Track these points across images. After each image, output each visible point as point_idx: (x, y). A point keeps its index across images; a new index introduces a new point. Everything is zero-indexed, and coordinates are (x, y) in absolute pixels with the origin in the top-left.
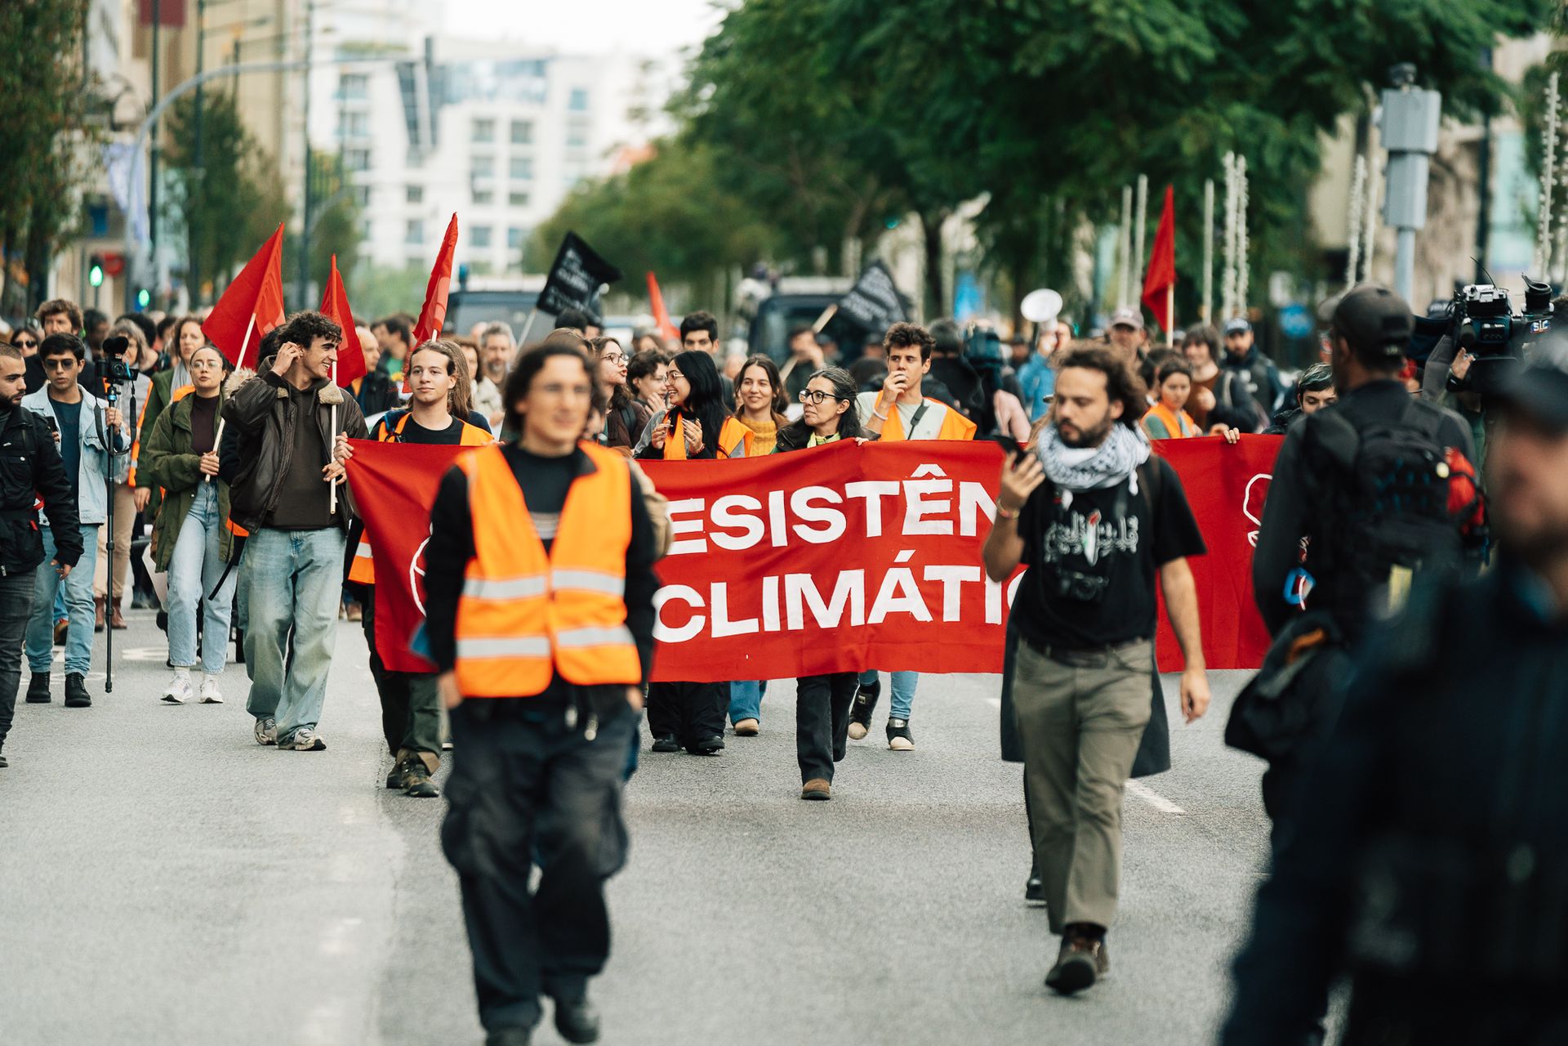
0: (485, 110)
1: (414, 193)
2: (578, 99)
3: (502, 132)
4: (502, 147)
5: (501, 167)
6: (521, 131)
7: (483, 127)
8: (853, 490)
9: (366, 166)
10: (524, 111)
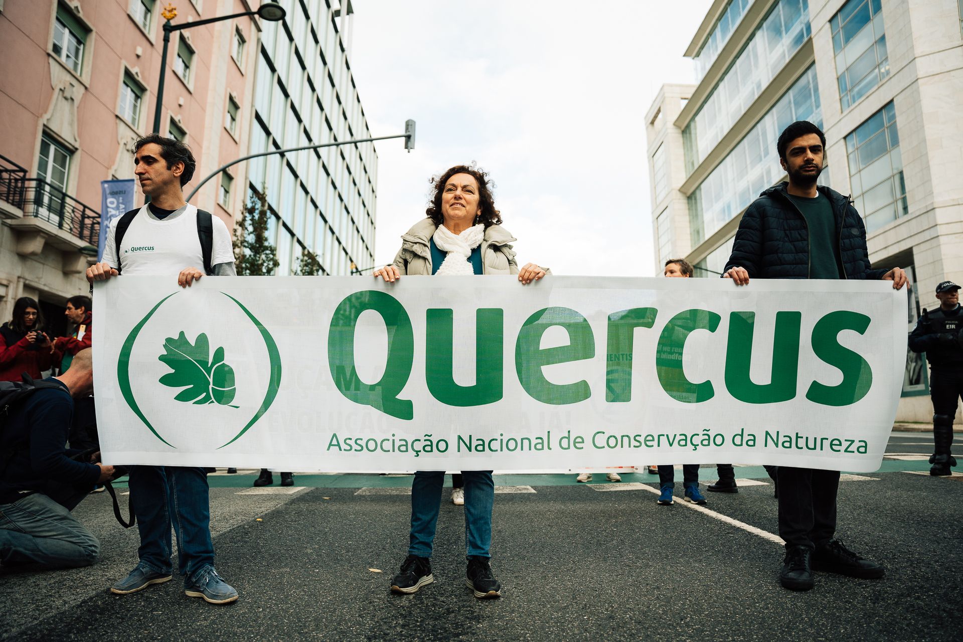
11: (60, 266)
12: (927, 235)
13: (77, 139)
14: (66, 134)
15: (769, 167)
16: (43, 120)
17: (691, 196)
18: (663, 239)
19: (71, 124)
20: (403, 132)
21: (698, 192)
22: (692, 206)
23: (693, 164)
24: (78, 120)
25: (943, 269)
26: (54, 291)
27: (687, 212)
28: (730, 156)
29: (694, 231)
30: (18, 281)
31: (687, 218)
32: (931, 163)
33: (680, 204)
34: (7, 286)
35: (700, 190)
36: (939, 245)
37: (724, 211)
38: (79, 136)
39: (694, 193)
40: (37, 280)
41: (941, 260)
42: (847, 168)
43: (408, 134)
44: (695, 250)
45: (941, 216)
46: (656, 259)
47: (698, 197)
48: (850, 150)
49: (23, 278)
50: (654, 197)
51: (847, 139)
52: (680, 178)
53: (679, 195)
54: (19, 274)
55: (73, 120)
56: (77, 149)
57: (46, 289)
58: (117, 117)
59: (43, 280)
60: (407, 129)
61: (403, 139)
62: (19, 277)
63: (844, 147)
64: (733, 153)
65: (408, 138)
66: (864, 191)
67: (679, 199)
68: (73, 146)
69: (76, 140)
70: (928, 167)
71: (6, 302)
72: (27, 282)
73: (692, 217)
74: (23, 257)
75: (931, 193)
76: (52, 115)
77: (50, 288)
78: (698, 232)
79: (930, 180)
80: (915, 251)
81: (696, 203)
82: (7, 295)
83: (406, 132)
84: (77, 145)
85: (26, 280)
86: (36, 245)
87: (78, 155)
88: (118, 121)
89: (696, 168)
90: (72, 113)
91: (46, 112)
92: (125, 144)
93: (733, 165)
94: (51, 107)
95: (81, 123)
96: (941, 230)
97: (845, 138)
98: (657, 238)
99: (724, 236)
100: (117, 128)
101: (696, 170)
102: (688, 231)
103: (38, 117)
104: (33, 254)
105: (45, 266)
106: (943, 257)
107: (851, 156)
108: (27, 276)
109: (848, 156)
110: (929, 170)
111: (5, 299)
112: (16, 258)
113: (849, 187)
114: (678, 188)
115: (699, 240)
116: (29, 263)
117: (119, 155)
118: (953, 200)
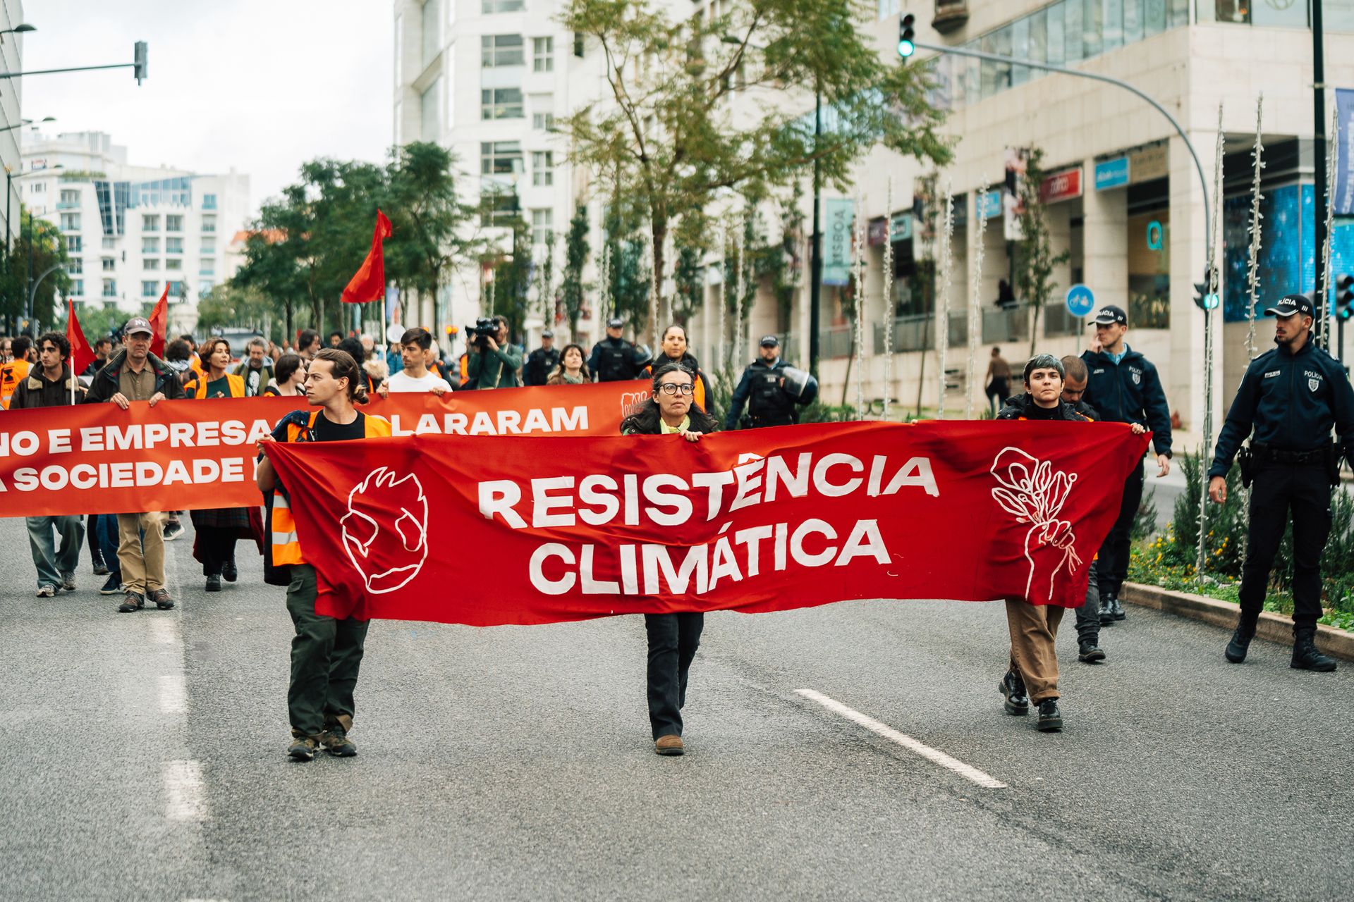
0: (151, 210)
1: (108, 263)
2: (210, 201)
3: (162, 223)
4: (162, 232)
5: (162, 245)
6: (174, 222)
7: (150, 221)
8: (699, 480)
9: (79, 249)
10: (174, 210)
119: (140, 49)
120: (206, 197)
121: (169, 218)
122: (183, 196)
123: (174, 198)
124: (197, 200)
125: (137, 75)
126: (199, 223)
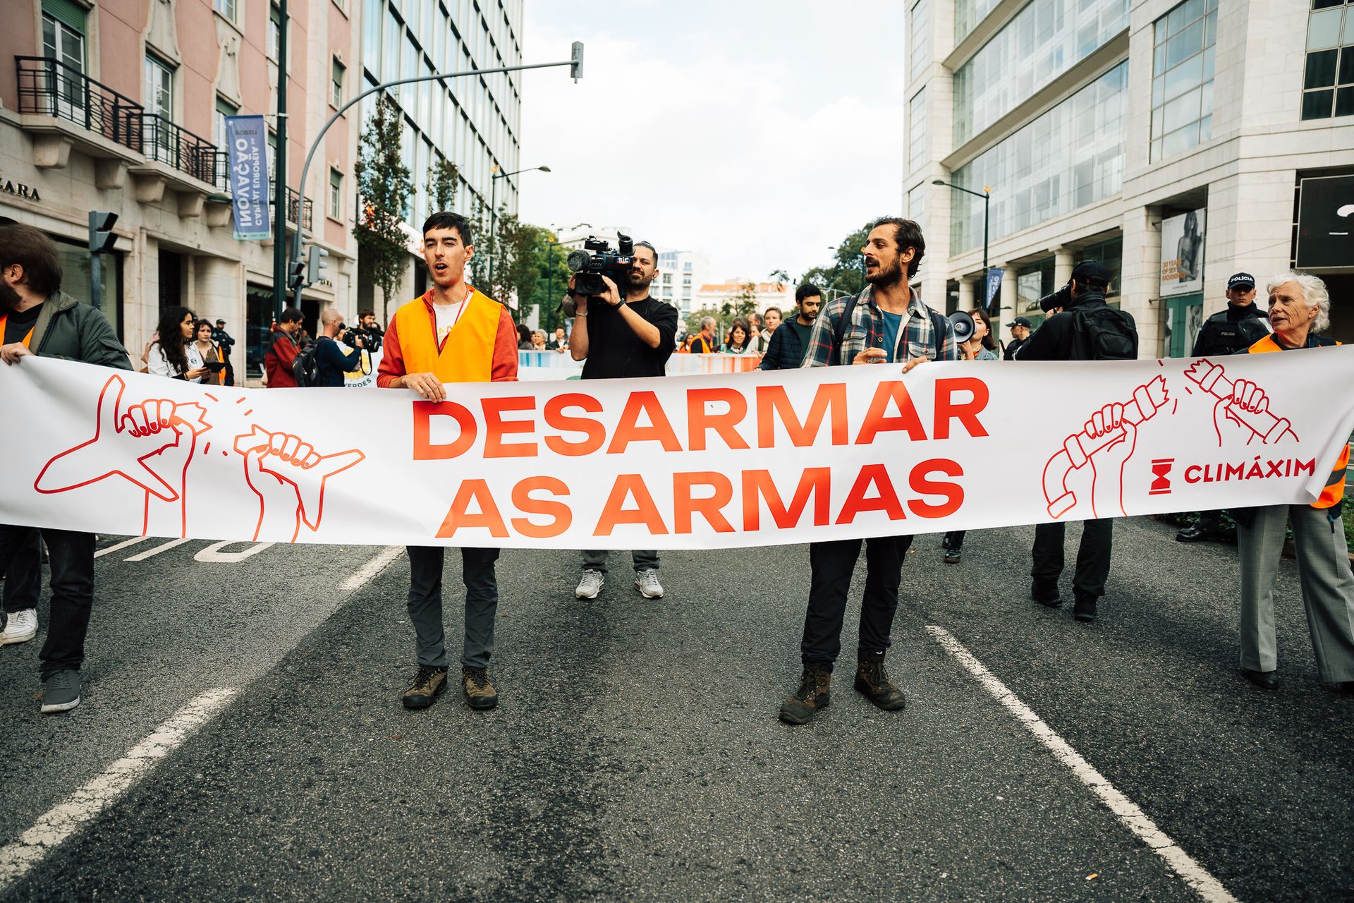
2: (688, 266)
11: (175, 210)
12: (1226, 171)
13: (179, 52)
14: (167, 48)
15: (1062, 46)
16: (144, 37)
17: (958, 73)
18: (916, 133)
19: (171, 35)
20: (569, 59)
21: (967, 68)
22: (958, 88)
23: (965, 26)
24: (177, 26)
25: (1236, 217)
26: (173, 240)
27: (951, 95)
28: (1014, 22)
29: (958, 123)
30: (141, 233)
31: (950, 105)
32: (1247, 75)
33: (940, 85)
34: (132, 240)
35: (972, 65)
36: (1238, 186)
37: (999, 99)
38: (180, 47)
39: (962, 69)
40: (156, 229)
41: (1236, 204)
42: (1151, 66)
43: (575, 61)
44: (956, 152)
45: (1246, 148)
46: (904, 158)
47: (967, 76)
48: (1159, 41)
49: (145, 229)
50: (910, 71)
51: (1158, 23)
52: (945, 46)
53: (941, 71)
54: (140, 224)
55: (171, 29)
56: (179, 64)
57: (166, 238)
58: (214, 12)
59: (161, 228)
60: (574, 54)
61: (569, 67)
62: (141, 228)
63: (1152, 35)
64: (1018, 18)
65: (575, 66)
66: (1166, 100)
67: (942, 77)
68: (175, 62)
69: (177, 54)
70: (1242, 80)
71: (133, 257)
72: (149, 233)
73: (956, 104)
74: (142, 204)
75: (1240, 115)
76: (152, 28)
77: (170, 236)
78: (963, 125)
79: (1241, 98)
80: (1211, 188)
81: (964, 83)
82: (133, 249)
83: (573, 59)
84: (179, 60)
85: (148, 230)
86: (156, 191)
87: (180, 71)
88: (216, 18)
89: (968, 34)
90: (170, 20)
91: (145, 25)
92: (226, 47)
93: (1015, 36)
94: (150, 17)
95: (180, 29)
96: (1243, 166)
97: (1154, 23)
98: (909, 129)
99: (994, 137)
100: (215, 27)
101: (969, 36)
102: (950, 123)
103: (139, 32)
104: (155, 201)
105: (163, 212)
106: (1239, 202)
107: (1159, 50)
108: (149, 226)
109: (1154, 50)
110: (1243, 83)
111: (131, 254)
112: (137, 205)
113: (1150, 93)
114: (942, 61)
115: (963, 137)
116: (150, 210)
117: (220, 63)
118: (1264, 127)
119: (576, 49)
120: (686, 264)
121: (665, 275)
122: (673, 263)
123: (668, 264)
124: (681, 266)
125: (573, 75)
126: (682, 278)
